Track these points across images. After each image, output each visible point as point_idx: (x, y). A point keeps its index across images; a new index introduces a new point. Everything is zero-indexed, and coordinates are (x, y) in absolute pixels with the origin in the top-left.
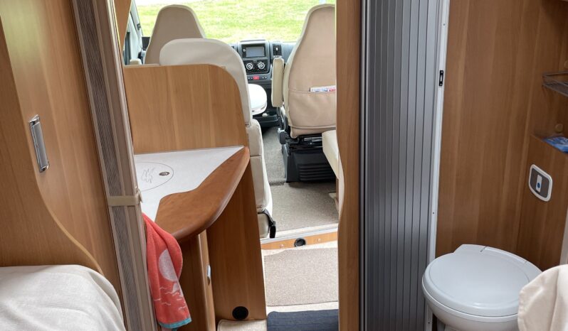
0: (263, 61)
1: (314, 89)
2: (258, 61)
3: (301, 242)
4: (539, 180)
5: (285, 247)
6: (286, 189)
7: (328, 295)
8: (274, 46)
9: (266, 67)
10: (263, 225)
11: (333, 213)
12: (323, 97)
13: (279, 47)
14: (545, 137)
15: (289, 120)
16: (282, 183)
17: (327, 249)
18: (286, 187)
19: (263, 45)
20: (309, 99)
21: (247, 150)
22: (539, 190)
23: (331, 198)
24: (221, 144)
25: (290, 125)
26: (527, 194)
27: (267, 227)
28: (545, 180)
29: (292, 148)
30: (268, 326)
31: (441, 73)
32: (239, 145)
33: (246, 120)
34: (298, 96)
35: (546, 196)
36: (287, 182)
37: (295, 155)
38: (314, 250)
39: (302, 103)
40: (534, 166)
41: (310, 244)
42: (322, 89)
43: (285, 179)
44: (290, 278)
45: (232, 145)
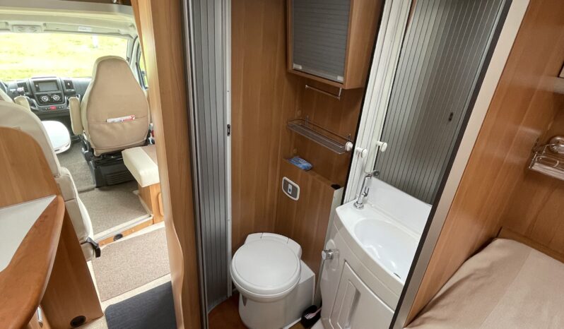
0: (57, 94)
1: (110, 121)
2: (53, 94)
3: (119, 236)
4: (290, 187)
5: (106, 243)
6: (97, 193)
7: (150, 275)
8: (66, 82)
9: (61, 99)
10: (88, 251)
11: (140, 207)
12: (119, 126)
13: (71, 82)
14: (290, 158)
15: (91, 144)
16: (93, 189)
17: (141, 236)
18: (97, 192)
19: (55, 81)
20: (106, 127)
21: (60, 198)
22: (290, 193)
23: (134, 195)
24: (29, 197)
25: (93, 147)
26: (281, 195)
27: (92, 252)
28: (294, 188)
29: (97, 164)
30: (108, 320)
31: (229, 127)
32: (51, 195)
33: (54, 172)
34: (97, 126)
35: (296, 197)
36: (96, 187)
37: (101, 168)
38: (130, 239)
39: (101, 131)
40: (285, 178)
41: (127, 235)
42: (117, 120)
43: (95, 185)
44: (116, 269)
45: (42, 196)
